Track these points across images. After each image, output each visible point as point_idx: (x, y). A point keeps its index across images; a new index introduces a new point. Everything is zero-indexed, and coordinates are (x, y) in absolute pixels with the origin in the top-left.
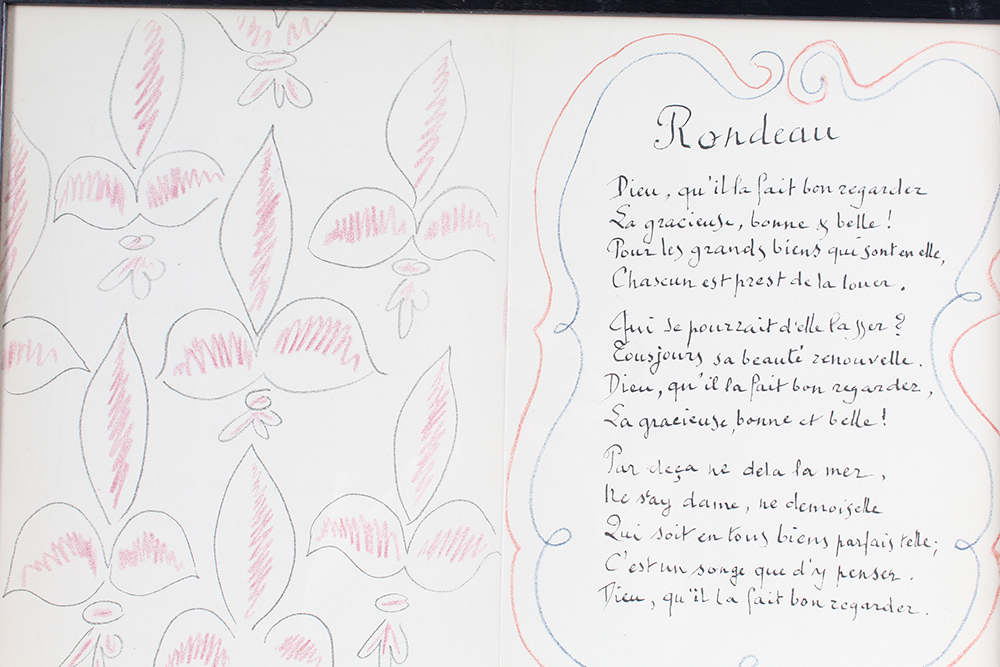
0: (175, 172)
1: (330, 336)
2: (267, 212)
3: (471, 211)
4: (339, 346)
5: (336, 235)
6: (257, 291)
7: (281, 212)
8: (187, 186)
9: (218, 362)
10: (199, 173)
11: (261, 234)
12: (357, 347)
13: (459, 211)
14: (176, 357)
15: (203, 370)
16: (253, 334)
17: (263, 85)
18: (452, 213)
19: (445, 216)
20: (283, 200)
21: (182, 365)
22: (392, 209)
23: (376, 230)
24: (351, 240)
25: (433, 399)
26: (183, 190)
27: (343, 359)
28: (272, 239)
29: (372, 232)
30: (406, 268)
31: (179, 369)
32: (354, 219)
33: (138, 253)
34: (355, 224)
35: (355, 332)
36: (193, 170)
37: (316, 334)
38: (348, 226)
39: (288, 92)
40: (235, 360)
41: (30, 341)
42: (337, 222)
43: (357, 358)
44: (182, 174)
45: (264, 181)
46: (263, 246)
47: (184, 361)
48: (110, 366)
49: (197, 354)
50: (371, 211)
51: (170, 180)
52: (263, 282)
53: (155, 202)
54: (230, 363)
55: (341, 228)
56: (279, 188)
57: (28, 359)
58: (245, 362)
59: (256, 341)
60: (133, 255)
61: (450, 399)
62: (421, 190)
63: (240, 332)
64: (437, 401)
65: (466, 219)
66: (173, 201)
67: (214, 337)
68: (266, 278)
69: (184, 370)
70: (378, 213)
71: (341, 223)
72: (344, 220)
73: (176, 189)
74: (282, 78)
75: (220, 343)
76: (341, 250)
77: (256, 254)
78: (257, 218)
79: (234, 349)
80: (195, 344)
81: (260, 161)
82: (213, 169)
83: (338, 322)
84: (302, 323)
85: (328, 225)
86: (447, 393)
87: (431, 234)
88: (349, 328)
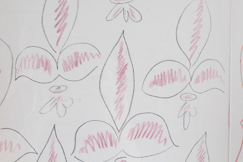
0: (76, 54)
1: (153, 130)
2: (122, 73)
3: (214, 70)
4: (157, 135)
5: (155, 83)
6: (118, 110)
7: (128, 72)
8: (82, 61)
9: (101, 146)
10: (88, 54)
11: (119, 83)
12: (165, 135)
13: (209, 70)
14: (80, 144)
15: (94, 150)
16: (117, 131)
17: (118, 10)
18: (206, 71)
19: (203, 73)
20: (129, 67)
21: (83, 148)
22: (180, 70)
23: (173, 80)
24: (161, 85)
25: (199, 156)
26: (81, 62)
27: (159, 141)
28: (125, 85)
29: (171, 81)
30: (186, 97)
31: (82, 150)
32: (163, 75)
33: (59, 95)
34: (163, 77)
35: (164, 128)
36: (85, 53)
37: (147, 130)
38: (160, 78)
39: (130, 14)
40: (109, 144)
41: (6, 141)
42: (155, 77)
43: (166, 140)
44: (80, 55)
45: (120, 57)
47: (84, 146)
48: (48, 150)
49: (91, 142)
50: (170, 71)
51: (74, 58)
52: (121, 107)
53: (67, 68)
54: (106, 146)
55: (157, 80)
56: (127, 61)
57: (6, 150)
58: (114, 145)
59: (118, 135)
60: (57, 95)
61: (206, 155)
62: (192, 61)
63: (111, 131)
64: (201, 157)
65: (212, 74)
66: (75, 68)
67: (98, 134)
68: (122, 105)
69: (84, 150)
70: (173, 72)
71: (157, 77)
72: (158, 76)
73: (77, 62)
74: (127, 8)
75: (101, 137)
76: (158, 90)
77: (117, 93)
78: (117, 76)
79: (108, 139)
80: (89, 137)
81: (118, 48)
82: (95, 52)
83: (157, 124)
84: (140, 125)
85: (151, 78)
86: (205, 153)
87: (197, 81)
88: (161, 126)
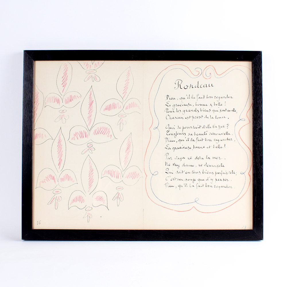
0: (71, 96)
1: (105, 131)
2: (91, 104)
3: (135, 103)
4: (107, 133)
5: (106, 109)
6: (89, 121)
7: (94, 104)
8: (73, 99)
9: (81, 137)
10: (76, 96)
11: (90, 109)
12: (111, 133)
13: (133, 103)
14: (72, 136)
15: (78, 139)
16: (88, 131)
17: (89, 77)
18: (131, 104)
19: (130, 104)
20: (94, 102)
21: (73, 138)
22: (118, 103)
23: (115, 108)
24: (109, 110)
25: (128, 144)
26: (73, 100)
27: (108, 136)
28: (92, 110)
29: (114, 108)
30: (121, 116)
31: (72, 138)
32: (110, 105)
33: (63, 114)
34: (110, 107)
35: (110, 130)
36: (75, 96)
37: (102, 131)
38: (109, 107)
39: (95, 78)
40: (85, 136)
41: (40, 133)
42: (106, 106)
43: (111, 135)
44: (72, 97)
45: (90, 98)
46: (90, 112)
47: (74, 137)
48: (58, 138)
49: (76, 135)
50: (113, 104)
51: (70, 98)
52: (90, 120)
53: (67, 103)
54: (83, 137)
55: (107, 108)
56: (93, 99)
57: (40, 137)
58: (87, 137)
59: (89, 132)
60: (62, 114)
61: (131, 144)
62: (124, 99)
63: (86, 130)
64: (129, 145)
65: (134, 105)
66: (70, 102)
67: (80, 132)
68: (91, 119)
69: (74, 139)
70: (115, 104)
71: (107, 106)
72: (108, 106)
73: (71, 99)
74: (93, 75)
75: (81, 133)
76: (107, 112)
77: (89, 113)
78: (89, 106)
79: (84, 134)
80: (76, 133)
81: (89, 93)
82: (79, 95)
83: (107, 128)
84: (99, 128)
85: (104, 107)
86: (131, 143)
87: (127, 108)
88: (109, 129)
